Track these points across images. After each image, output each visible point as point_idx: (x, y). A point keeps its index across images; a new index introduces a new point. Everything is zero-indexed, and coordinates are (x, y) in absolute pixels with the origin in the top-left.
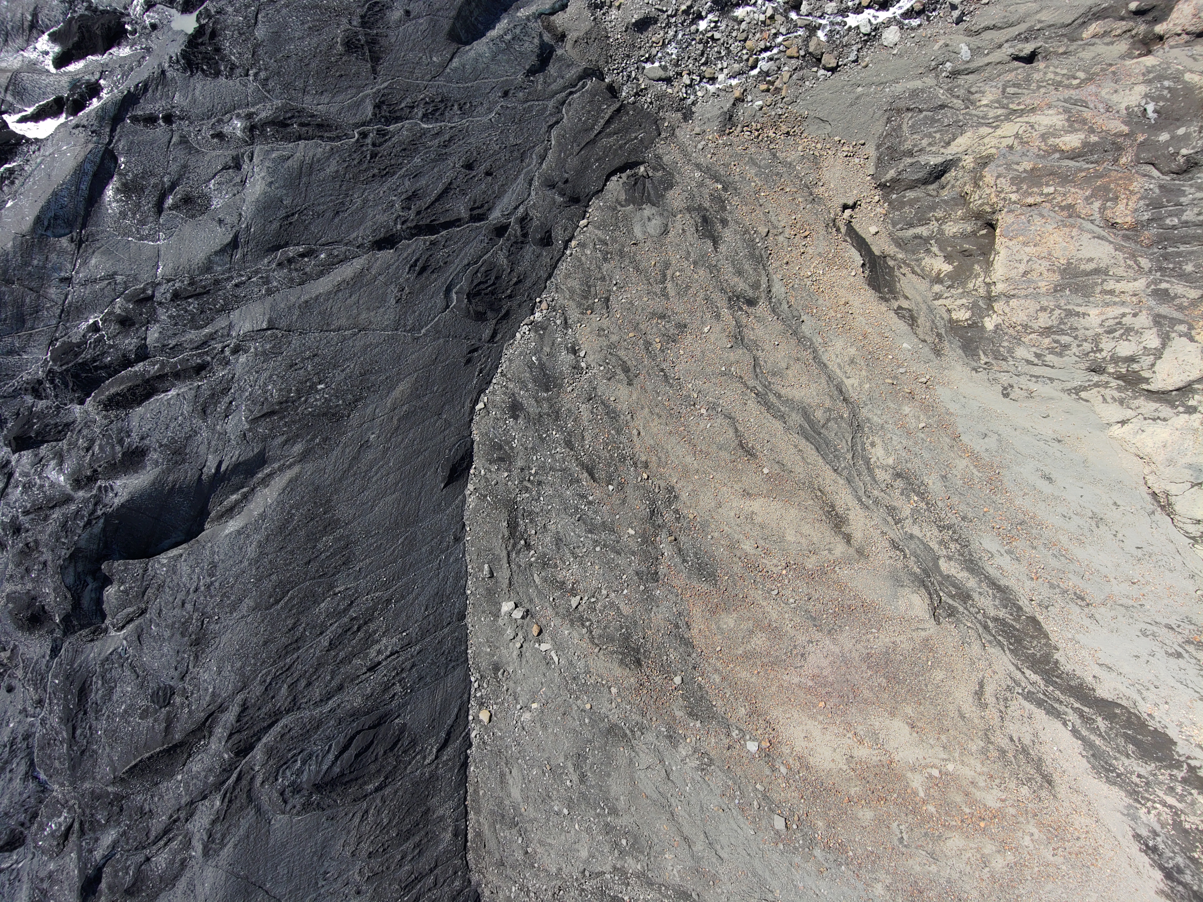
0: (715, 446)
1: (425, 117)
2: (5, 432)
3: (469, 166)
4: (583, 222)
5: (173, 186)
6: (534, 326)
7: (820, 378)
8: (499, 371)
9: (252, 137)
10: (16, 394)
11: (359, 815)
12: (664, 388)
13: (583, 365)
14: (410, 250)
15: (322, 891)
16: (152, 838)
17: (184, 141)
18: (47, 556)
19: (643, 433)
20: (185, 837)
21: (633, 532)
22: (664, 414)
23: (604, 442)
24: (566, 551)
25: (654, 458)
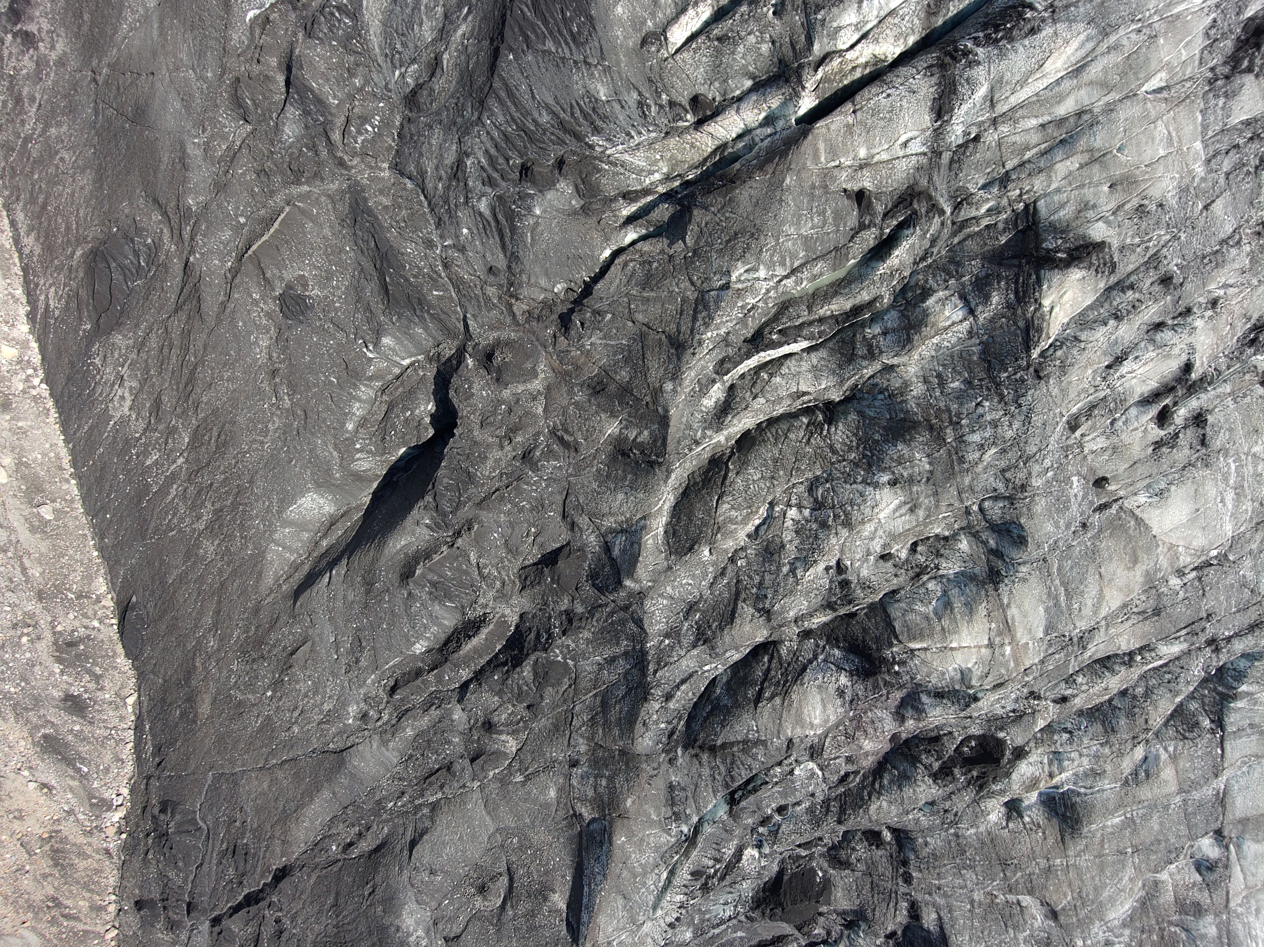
5: (504, 905)
6: (108, 804)
8: (131, 744)
10: (592, 611)
13: (25, 772)
14: (258, 871)
15: (92, 132)
20: (211, 156)
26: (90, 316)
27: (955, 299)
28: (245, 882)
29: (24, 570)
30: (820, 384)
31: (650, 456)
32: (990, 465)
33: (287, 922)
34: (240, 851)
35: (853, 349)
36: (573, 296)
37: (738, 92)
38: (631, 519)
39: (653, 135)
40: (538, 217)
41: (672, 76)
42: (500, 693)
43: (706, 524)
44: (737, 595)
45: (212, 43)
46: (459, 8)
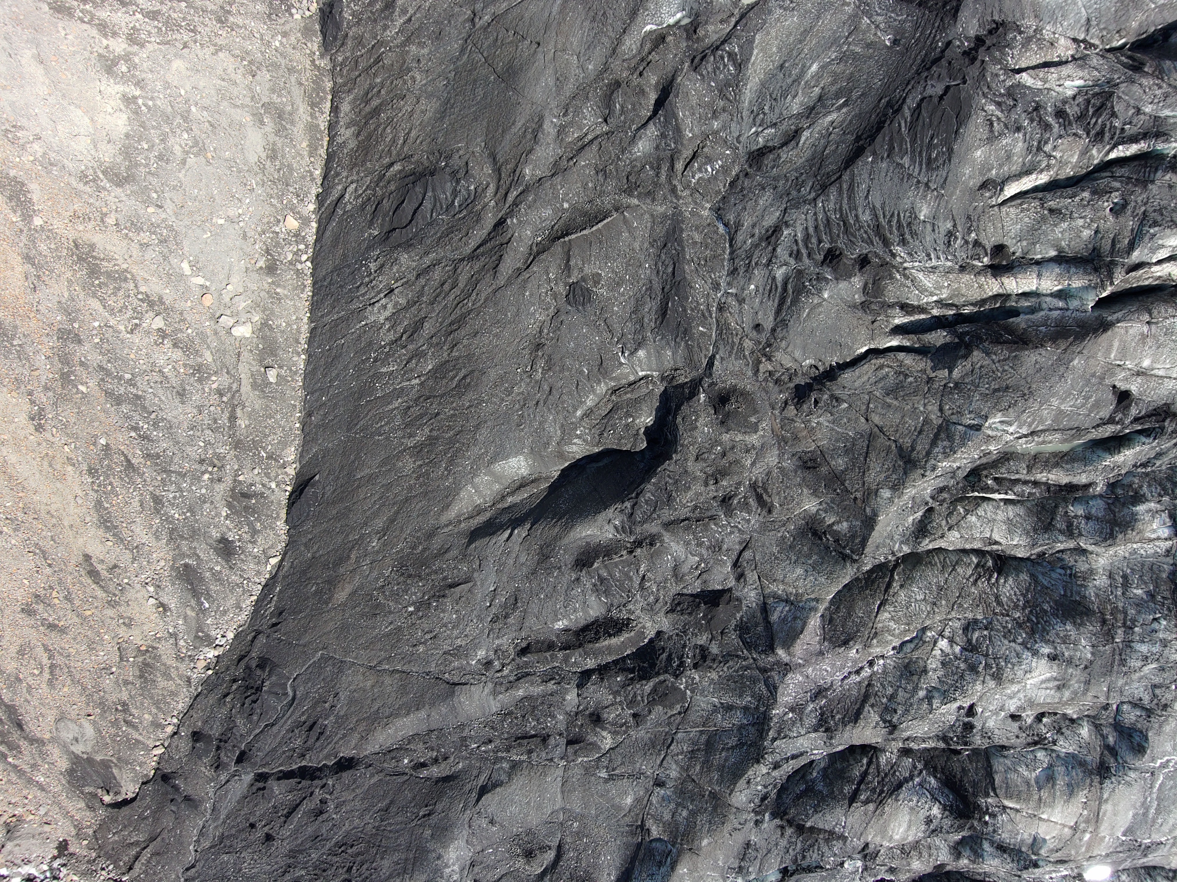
2: (738, 615)
3: (269, 838)
4: (160, 750)
5: (543, 874)
6: (210, 641)
8: (254, 597)
10: (726, 657)
11: (410, 140)
12: (47, 545)
13: (151, 588)
14: (325, 751)
15: (451, 66)
18: (695, 467)
19: (71, 497)
20: (562, 140)
21: (81, 387)
22: (43, 514)
23: (117, 495)
24: (174, 381)
25: (58, 467)
26: (382, 225)
27: (1165, 516)
28: (307, 757)
29: (233, 418)
30: (1012, 540)
31: (844, 548)
32: (1145, 677)
33: (331, 806)
34: (317, 730)
35: (1052, 519)
36: (814, 373)
37: (1039, 256)
38: (802, 595)
39: (949, 264)
40: (824, 300)
41: (990, 221)
42: (616, 693)
43: (865, 625)
44: (866, 698)
45: (605, 40)
46: (837, 97)
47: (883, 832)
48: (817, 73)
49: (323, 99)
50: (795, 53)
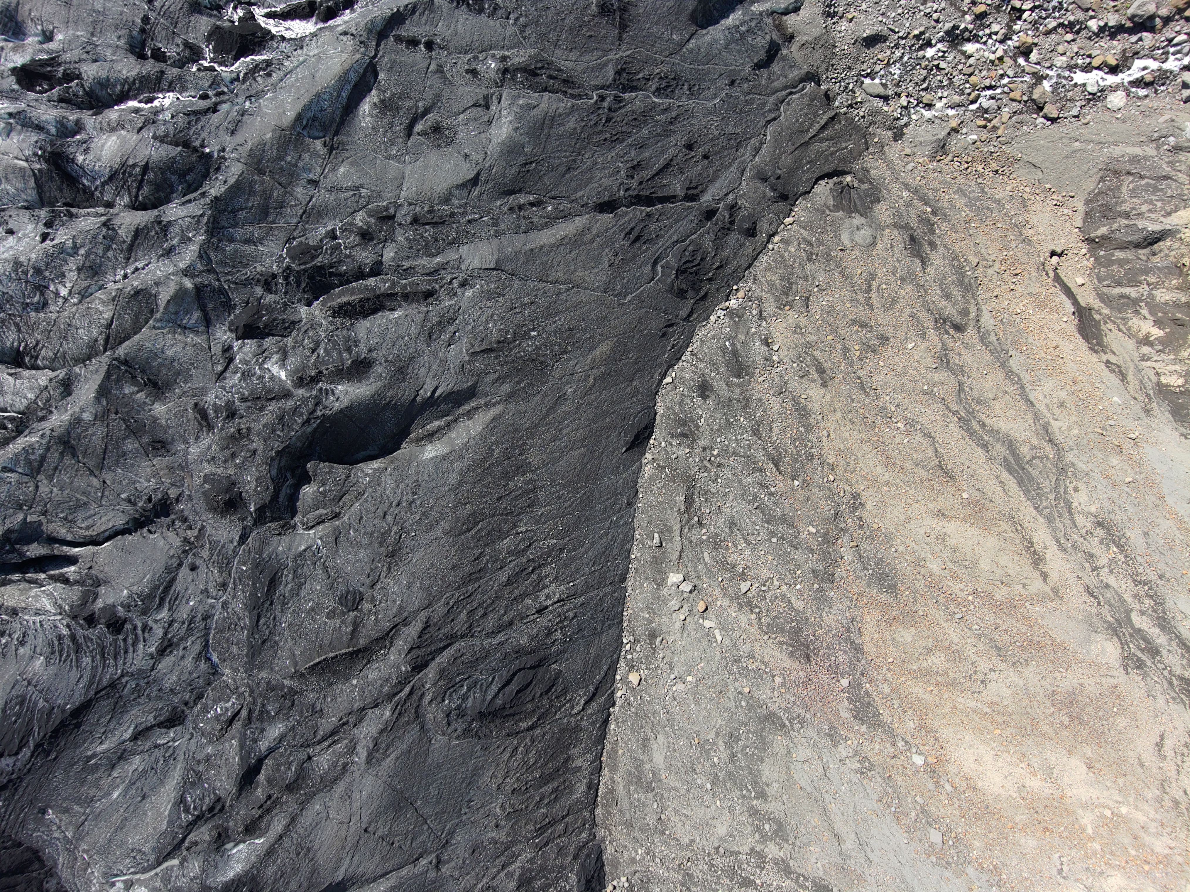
0: (911, 462)
1: (658, 92)
2: (232, 317)
3: (690, 147)
4: (788, 220)
5: (426, 112)
6: (730, 313)
7: (1026, 415)
8: (690, 349)
9: (503, 81)
10: (247, 283)
11: (510, 750)
12: (858, 395)
13: (775, 358)
14: (627, 218)
15: (464, 818)
16: (319, 737)
17: (440, 70)
18: (257, 444)
19: (832, 436)
20: (351, 741)
21: (814, 531)
22: (857, 421)
23: (792, 437)
24: (739, 536)
25: (842, 463)
31: (127, 371)
33: (623, 172)
34: (632, 236)
36: (151, 526)
38: (169, 332)
39: (25, 617)
40: (128, 588)
43: (123, 308)
44: (131, 248)
45: (301, 831)
46: (97, 767)
47: (123, 142)
48: (113, 789)
49: (604, 797)
50: (131, 809)
